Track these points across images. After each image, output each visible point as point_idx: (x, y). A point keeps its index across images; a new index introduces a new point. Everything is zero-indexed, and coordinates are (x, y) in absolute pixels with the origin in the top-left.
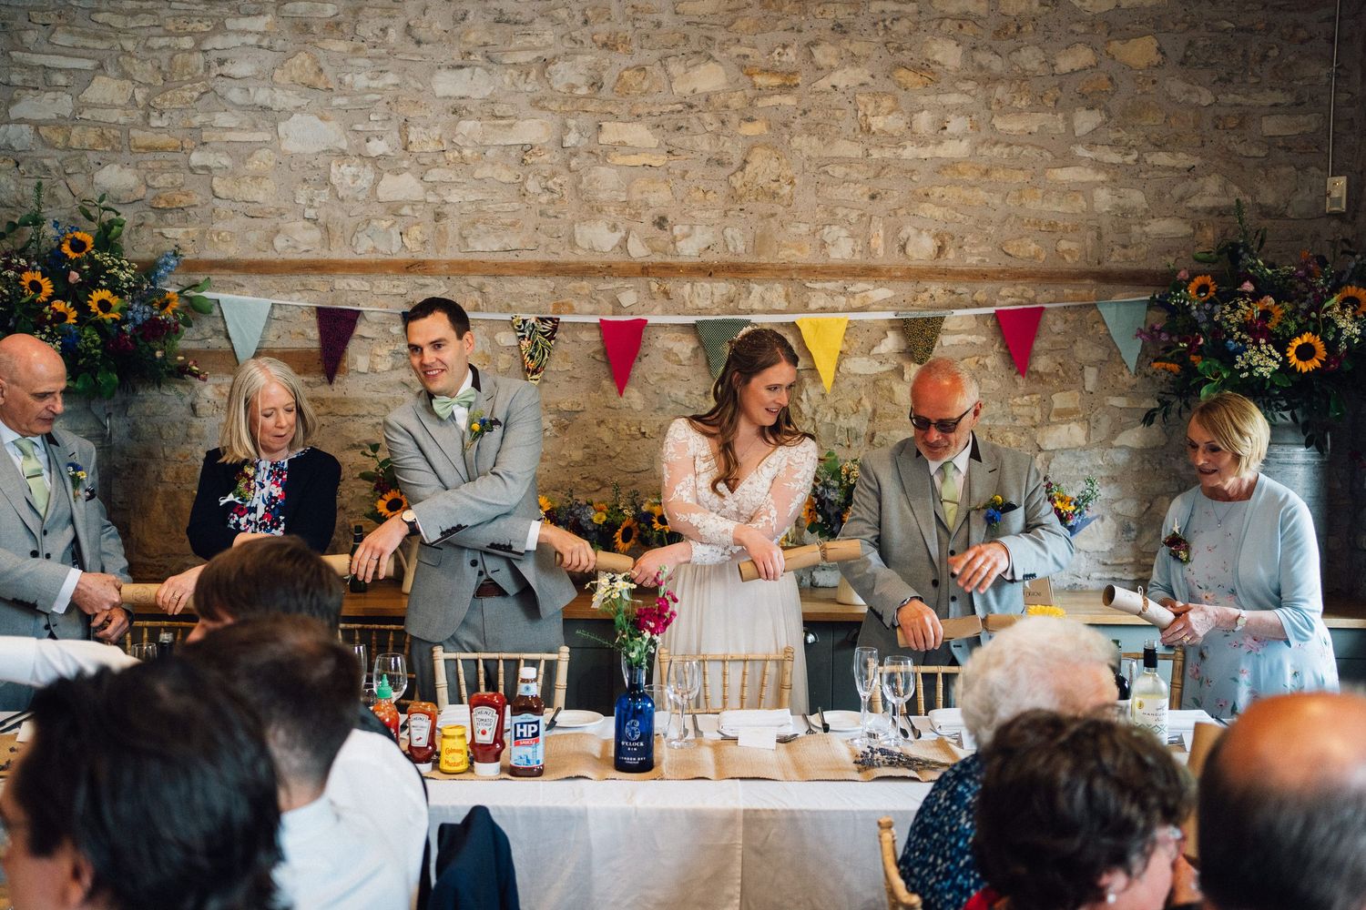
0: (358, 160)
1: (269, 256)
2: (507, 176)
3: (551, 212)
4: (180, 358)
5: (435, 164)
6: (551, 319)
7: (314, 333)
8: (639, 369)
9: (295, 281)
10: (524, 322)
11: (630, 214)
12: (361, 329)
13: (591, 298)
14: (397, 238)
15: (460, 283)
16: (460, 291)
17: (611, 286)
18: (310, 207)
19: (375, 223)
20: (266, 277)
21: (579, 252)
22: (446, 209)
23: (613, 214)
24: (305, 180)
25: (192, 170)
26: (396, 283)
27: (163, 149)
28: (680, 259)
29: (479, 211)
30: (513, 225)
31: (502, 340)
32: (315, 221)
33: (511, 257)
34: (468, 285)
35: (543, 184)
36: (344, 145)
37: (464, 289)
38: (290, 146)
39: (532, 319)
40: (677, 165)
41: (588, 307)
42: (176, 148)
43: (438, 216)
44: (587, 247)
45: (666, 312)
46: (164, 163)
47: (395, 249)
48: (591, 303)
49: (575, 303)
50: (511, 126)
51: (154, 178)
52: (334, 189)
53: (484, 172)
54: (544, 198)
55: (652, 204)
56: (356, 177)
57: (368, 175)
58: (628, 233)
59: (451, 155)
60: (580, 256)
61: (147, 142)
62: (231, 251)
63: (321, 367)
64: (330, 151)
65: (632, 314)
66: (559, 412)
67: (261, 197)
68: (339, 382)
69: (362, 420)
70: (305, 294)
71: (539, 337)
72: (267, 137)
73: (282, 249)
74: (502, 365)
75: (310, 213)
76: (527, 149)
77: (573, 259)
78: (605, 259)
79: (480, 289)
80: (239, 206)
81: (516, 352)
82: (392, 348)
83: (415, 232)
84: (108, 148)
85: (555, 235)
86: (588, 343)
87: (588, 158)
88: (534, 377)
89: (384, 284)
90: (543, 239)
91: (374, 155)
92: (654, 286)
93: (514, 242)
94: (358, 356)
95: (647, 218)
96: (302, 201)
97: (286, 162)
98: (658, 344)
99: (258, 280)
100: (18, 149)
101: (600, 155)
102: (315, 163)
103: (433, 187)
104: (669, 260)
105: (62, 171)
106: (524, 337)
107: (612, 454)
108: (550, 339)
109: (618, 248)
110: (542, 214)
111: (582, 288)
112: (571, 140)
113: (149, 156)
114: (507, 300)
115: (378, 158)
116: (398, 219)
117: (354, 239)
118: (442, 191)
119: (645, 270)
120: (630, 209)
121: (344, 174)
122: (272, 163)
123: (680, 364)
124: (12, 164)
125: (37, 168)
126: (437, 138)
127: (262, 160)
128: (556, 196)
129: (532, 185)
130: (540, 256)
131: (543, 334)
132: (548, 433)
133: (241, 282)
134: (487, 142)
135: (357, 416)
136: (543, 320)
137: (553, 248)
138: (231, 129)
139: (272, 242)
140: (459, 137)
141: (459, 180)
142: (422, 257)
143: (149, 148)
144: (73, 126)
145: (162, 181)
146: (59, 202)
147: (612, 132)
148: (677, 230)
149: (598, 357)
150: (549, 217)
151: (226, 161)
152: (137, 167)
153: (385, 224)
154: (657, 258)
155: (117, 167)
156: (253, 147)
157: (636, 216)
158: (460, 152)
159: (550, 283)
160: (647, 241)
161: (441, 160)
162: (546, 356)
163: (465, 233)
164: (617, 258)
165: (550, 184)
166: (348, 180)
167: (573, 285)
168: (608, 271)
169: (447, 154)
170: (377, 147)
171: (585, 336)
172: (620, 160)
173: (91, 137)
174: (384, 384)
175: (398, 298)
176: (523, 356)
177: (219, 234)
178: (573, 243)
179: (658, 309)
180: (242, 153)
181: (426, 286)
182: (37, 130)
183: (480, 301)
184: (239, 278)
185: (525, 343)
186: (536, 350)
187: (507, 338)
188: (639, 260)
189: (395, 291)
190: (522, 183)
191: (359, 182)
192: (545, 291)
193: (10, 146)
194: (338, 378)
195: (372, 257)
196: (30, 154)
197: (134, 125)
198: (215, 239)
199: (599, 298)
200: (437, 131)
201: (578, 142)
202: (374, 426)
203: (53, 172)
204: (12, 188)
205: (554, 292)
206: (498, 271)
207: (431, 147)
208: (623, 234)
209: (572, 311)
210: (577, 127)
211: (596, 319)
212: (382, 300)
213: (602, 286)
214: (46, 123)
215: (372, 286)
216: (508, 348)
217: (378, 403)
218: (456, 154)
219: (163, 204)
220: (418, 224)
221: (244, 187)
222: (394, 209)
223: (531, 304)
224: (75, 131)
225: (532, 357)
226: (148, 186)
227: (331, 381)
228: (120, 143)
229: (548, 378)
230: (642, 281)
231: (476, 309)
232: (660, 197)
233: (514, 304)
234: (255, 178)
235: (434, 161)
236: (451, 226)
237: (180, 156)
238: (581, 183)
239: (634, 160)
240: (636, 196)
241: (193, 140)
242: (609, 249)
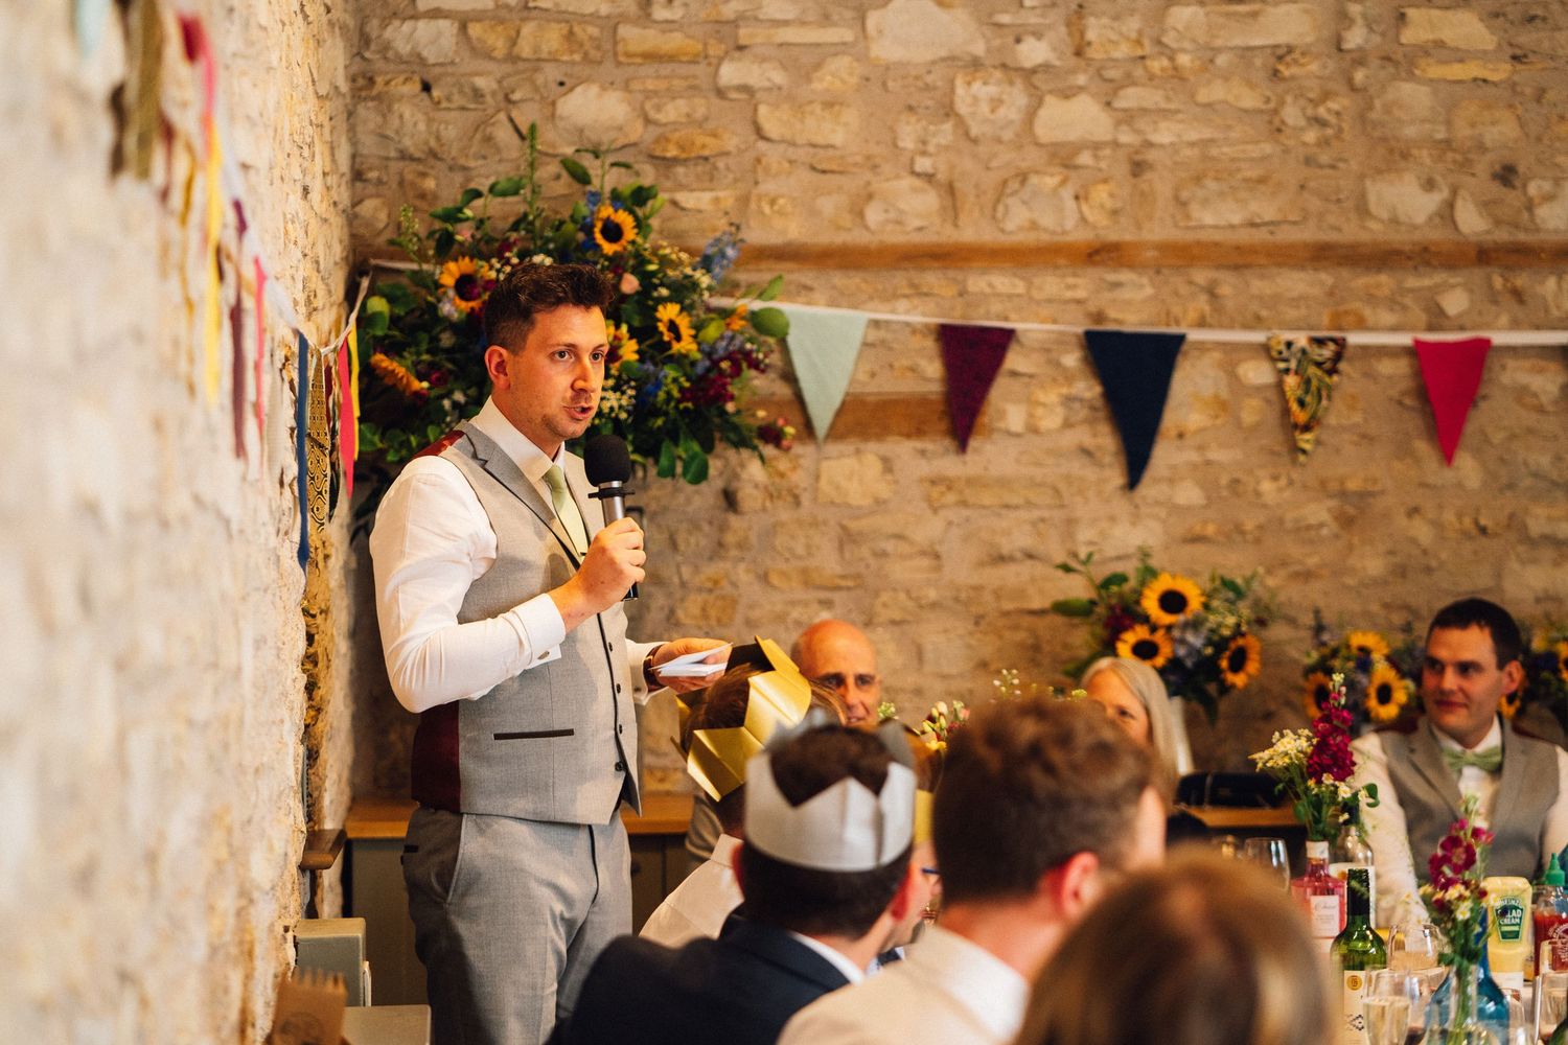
0: (998, 74)
1: (856, 237)
2: (1250, 100)
3: (1324, 158)
4: (761, 414)
5: (1129, 81)
6: (1333, 340)
7: (933, 369)
8: (1478, 420)
9: (900, 279)
10: (1289, 344)
11: (1455, 162)
12: (1014, 360)
13: (1393, 303)
14: (1070, 204)
15: (1177, 281)
16: (1176, 294)
17: (1427, 282)
18: (924, 153)
19: (1034, 180)
20: (852, 273)
21: (1373, 225)
22: (1151, 156)
23: (1428, 161)
24: (911, 108)
25: (720, 93)
26: (1071, 280)
27: (671, 58)
28: (1542, 236)
29: (1205, 158)
30: (1262, 180)
31: (1251, 375)
32: (929, 177)
33: (1261, 236)
34: (1191, 283)
35: (1310, 112)
36: (979, 49)
37: (1184, 290)
38: (885, 50)
39: (1301, 339)
40: (1526, 76)
41: (1388, 318)
42: (697, 55)
43: (1138, 168)
44: (1385, 215)
45: (1515, 325)
46: (676, 82)
47: (1070, 224)
48: (1392, 310)
49: (1367, 312)
50: (1254, 15)
51: (658, 108)
52: (960, 122)
53: (1214, 92)
54: (1311, 136)
55: (1488, 143)
56: (996, 103)
57: (1017, 98)
58: (1454, 192)
59: (1157, 65)
60: (1374, 231)
61: (647, 46)
62: (792, 229)
63: (944, 425)
64: (953, 58)
65: (1462, 328)
66: (1343, 494)
67: (838, 138)
68: (976, 450)
69: (1013, 514)
70: (916, 301)
71: (1312, 371)
72: (847, 35)
73: (879, 226)
74: (1249, 417)
75: (923, 164)
76: (1282, 53)
77: (1364, 237)
78: (1417, 236)
79: (1211, 292)
80: (801, 154)
81: (1272, 395)
82: (1065, 391)
83: (1101, 194)
84: (577, 57)
85: (1334, 198)
86: (1390, 378)
87: (1383, 67)
88: (1308, 436)
89: (1050, 284)
90: (1314, 204)
91: (1028, 64)
92: (1498, 282)
93: (1267, 210)
94: (1006, 406)
95: (1483, 166)
96: (908, 142)
97: (878, 77)
98: (1506, 378)
99: (839, 279)
100: (431, 61)
101: (1402, 62)
102: (929, 79)
103: (1127, 118)
104: (1522, 237)
105: (500, 97)
106: (1287, 371)
107: (1434, 564)
108: (1332, 371)
109: (1437, 220)
110: (1309, 161)
111: (1378, 286)
112: (1355, 38)
113: (649, 69)
114: (1254, 307)
115: (1034, 71)
116: (1073, 174)
117: (1001, 208)
118: (1141, 124)
119: (1483, 255)
120: (1454, 154)
121: (975, 96)
122: (854, 80)
123: (1541, 410)
124: (418, 87)
125: (461, 92)
126: (1134, 35)
127: (838, 74)
128: (1329, 132)
129: (1292, 114)
130: (1308, 234)
131: (1319, 365)
132: (1325, 532)
133: (809, 283)
134: (1219, 43)
135: (1007, 506)
136: (1320, 342)
137: (1331, 219)
138: (786, 23)
139: (861, 215)
140: (1172, 34)
141: (1172, 106)
142: (1113, 236)
143: (651, 57)
144: (523, 20)
145: (672, 112)
146: (498, 150)
147: (1422, 26)
148: (1533, 189)
149: (1408, 401)
150: (1321, 167)
151: (778, 77)
152: (627, 88)
153: (1051, 181)
154: (1503, 235)
155: (594, 89)
156: (821, 54)
157: (1465, 165)
158: (1172, 59)
159: (1327, 278)
160: (1486, 206)
161: (1139, 72)
162: (1324, 402)
163: (1184, 195)
164: (1437, 235)
165: (1322, 111)
166: (985, 108)
167: (1363, 281)
168: (1423, 257)
169: (1148, 63)
170: (1034, 52)
171: (1386, 367)
172: (1435, 71)
173: (552, 39)
174: (1051, 452)
175: (1073, 307)
176: (1286, 402)
177: (773, 202)
178: (1363, 210)
179: (1504, 319)
180: (803, 63)
181: (1117, 285)
182: (463, 28)
183: (1207, 308)
184: (807, 276)
185: (1291, 381)
186: (1307, 391)
187: (1258, 373)
188: (1473, 239)
189: (1069, 294)
190: (1276, 112)
191: (1002, 112)
192: (1316, 291)
193: (419, 55)
194: (973, 443)
195: (1029, 238)
196: (450, 69)
197: (623, 18)
198: (767, 209)
199: (1408, 301)
200: (1133, 25)
201: (1367, 41)
202: (1034, 524)
203: (489, 99)
204: (422, 127)
205: (1331, 294)
206: (1240, 258)
207: (1123, 51)
208: (1445, 194)
209: (1361, 325)
210: (1365, 16)
211: (1405, 339)
212: (1045, 311)
213: (1412, 282)
214: (479, 16)
215: (1030, 284)
216: (1259, 389)
217: (1040, 485)
218: (1165, 62)
219: (672, 152)
220: (1105, 181)
221: (810, 121)
222: (1063, 157)
223: (1292, 314)
224: (528, 29)
225: (1302, 403)
226: (648, 121)
227: (962, 445)
228: (598, 48)
229: (1324, 437)
230: (1478, 274)
231: (1202, 323)
232: (1501, 131)
233: (1264, 313)
234: (829, 105)
235: (1128, 75)
236: (1161, 184)
237: (701, 70)
238: (1371, 107)
239: (1457, 71)
240: (1463, 132)
241: (721, 41)
242: (1420, 219)
